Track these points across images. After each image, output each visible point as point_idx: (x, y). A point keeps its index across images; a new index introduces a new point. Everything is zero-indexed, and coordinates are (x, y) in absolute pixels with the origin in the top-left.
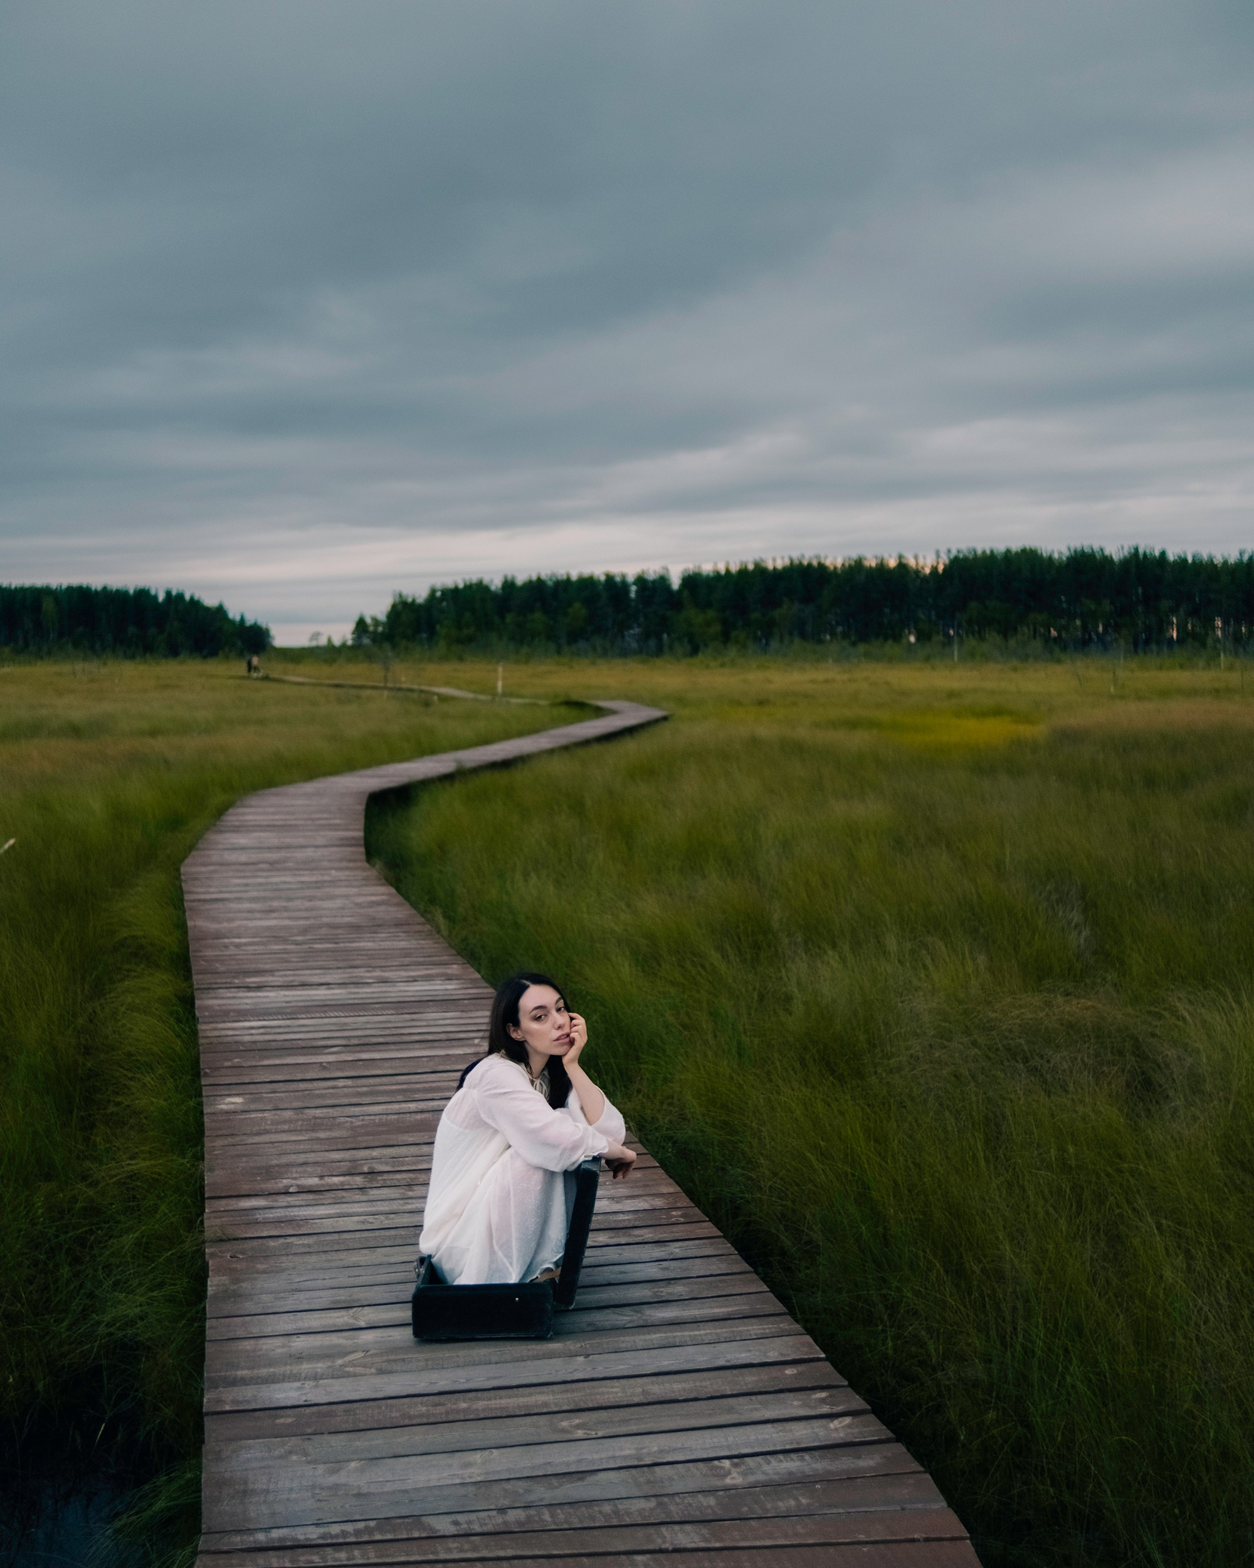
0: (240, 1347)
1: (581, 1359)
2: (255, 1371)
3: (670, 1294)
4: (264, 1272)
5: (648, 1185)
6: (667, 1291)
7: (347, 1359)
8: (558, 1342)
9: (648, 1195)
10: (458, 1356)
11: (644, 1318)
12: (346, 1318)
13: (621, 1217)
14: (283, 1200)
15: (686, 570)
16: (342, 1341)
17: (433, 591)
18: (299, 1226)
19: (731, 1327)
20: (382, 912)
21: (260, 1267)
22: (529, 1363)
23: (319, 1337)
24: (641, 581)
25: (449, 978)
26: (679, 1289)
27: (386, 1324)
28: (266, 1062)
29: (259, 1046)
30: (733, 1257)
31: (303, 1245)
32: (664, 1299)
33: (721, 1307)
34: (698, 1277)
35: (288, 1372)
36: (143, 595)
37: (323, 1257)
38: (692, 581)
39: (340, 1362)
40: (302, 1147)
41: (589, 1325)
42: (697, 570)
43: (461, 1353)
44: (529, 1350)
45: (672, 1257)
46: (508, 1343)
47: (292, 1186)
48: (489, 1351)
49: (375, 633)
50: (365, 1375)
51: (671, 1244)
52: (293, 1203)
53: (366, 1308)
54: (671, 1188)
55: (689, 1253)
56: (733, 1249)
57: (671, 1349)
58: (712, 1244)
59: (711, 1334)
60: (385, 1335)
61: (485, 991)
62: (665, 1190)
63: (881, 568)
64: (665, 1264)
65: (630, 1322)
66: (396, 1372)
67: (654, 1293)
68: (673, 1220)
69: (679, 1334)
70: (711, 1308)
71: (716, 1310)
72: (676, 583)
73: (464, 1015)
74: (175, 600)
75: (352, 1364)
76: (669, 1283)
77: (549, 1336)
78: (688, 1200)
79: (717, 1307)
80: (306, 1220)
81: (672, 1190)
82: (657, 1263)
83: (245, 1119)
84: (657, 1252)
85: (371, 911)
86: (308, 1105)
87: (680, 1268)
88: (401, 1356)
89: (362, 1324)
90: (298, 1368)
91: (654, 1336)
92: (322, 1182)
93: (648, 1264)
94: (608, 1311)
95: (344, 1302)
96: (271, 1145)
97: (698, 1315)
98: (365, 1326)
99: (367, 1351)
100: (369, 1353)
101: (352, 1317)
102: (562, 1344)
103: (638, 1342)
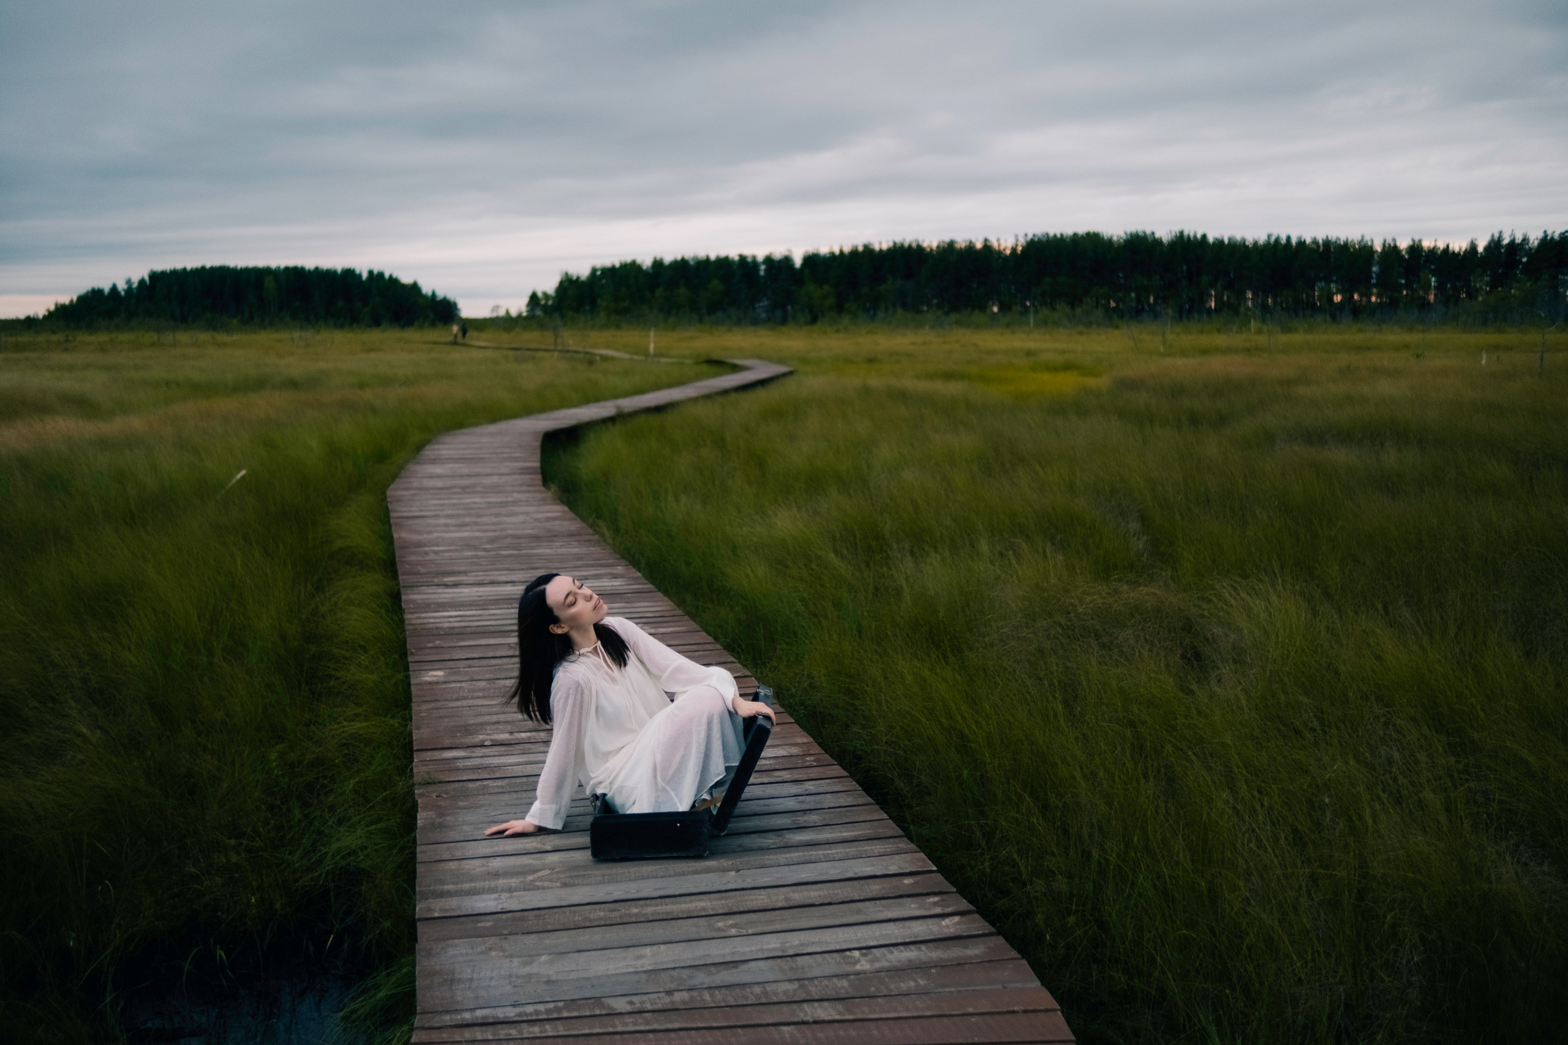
0: (446, 867)
1: (733, 873)
2: (459, 886)
3: (805, 821)
4: (465, 808)
5: (786, 737)
6: (802, 820)
7: (536, 875)
8: (713, 860)
9: (786, 745)
10: (629, 872)
11: (785, 840)
12: (535, 844)
14: (480, 752)
15: (806, 252)
16: (531, 862)
17: (594, 270)
18: (493, 772)
19: (857, 847)
20: (557, 526)
21: (461, 804)
22: (689, 876)
23: (513, 858)
24: (769, 260)
25: (615, 577)
26: (814, 818)
27: (568, 848)
28: (463, 644)
29: (456, 631)
30: (859, 792)
31: (498, 787)
32: (801, 825)
33: (849, 831)
34: (829, 808)
35: (487, 886)
36: (349, 274)
37: (515, 796)
38: (812, 260)
39: (531, 878)
40: (494, 710)
41: (740, 846)
42: (815, 252)
43: (633, 870)
44: (689, 867)
45: (807, 793)
46: (671, 862)
47: (486, 740)
48: (656, 868)
49: (546, 305)
50: (552, 888)
51: (806, 782)
52: (487, 754)
54: (805, 739)
55: (821, 790)
56: (857, 786)
57: (808, 865)
58: (840, 782)
59: (841, 852)
60: (566, 856)
61: (645, 586)
62: (800, 740)
63: (970, 248)
64: (800, 798)
65: (774, 844)
66: (578, 885)
67: (793, 821)
68: (808, 764)
69: (814, 853)
70: (841, 832)
71: (845, 834)
72: (798, 262)
73: (628, 605)
74: (376, 278)
75: (541, 879)
76: (805, 814)
77: (705, 855)
78: (819, 748)
79: (846, 832)
80: (499, 767)
81: (805, 740)
82: (794, 798)
83: (445, 688)
84: (795, 789)
85: (548, 525)
86: (499, 677)
87: (814, 801)
88: (582, 873)
89: (549, 848)
90: (495, 882)
91: (793, 855)
92: (513, 737)
93: (787, 799)
94: (753, 836)
96: (468, 708)
97: (830, 837)
98: (551, 850)
99: (553, 869)
100: (555, 870)
101: (540, 842)
102: (717, 862)
103: (780, 859)
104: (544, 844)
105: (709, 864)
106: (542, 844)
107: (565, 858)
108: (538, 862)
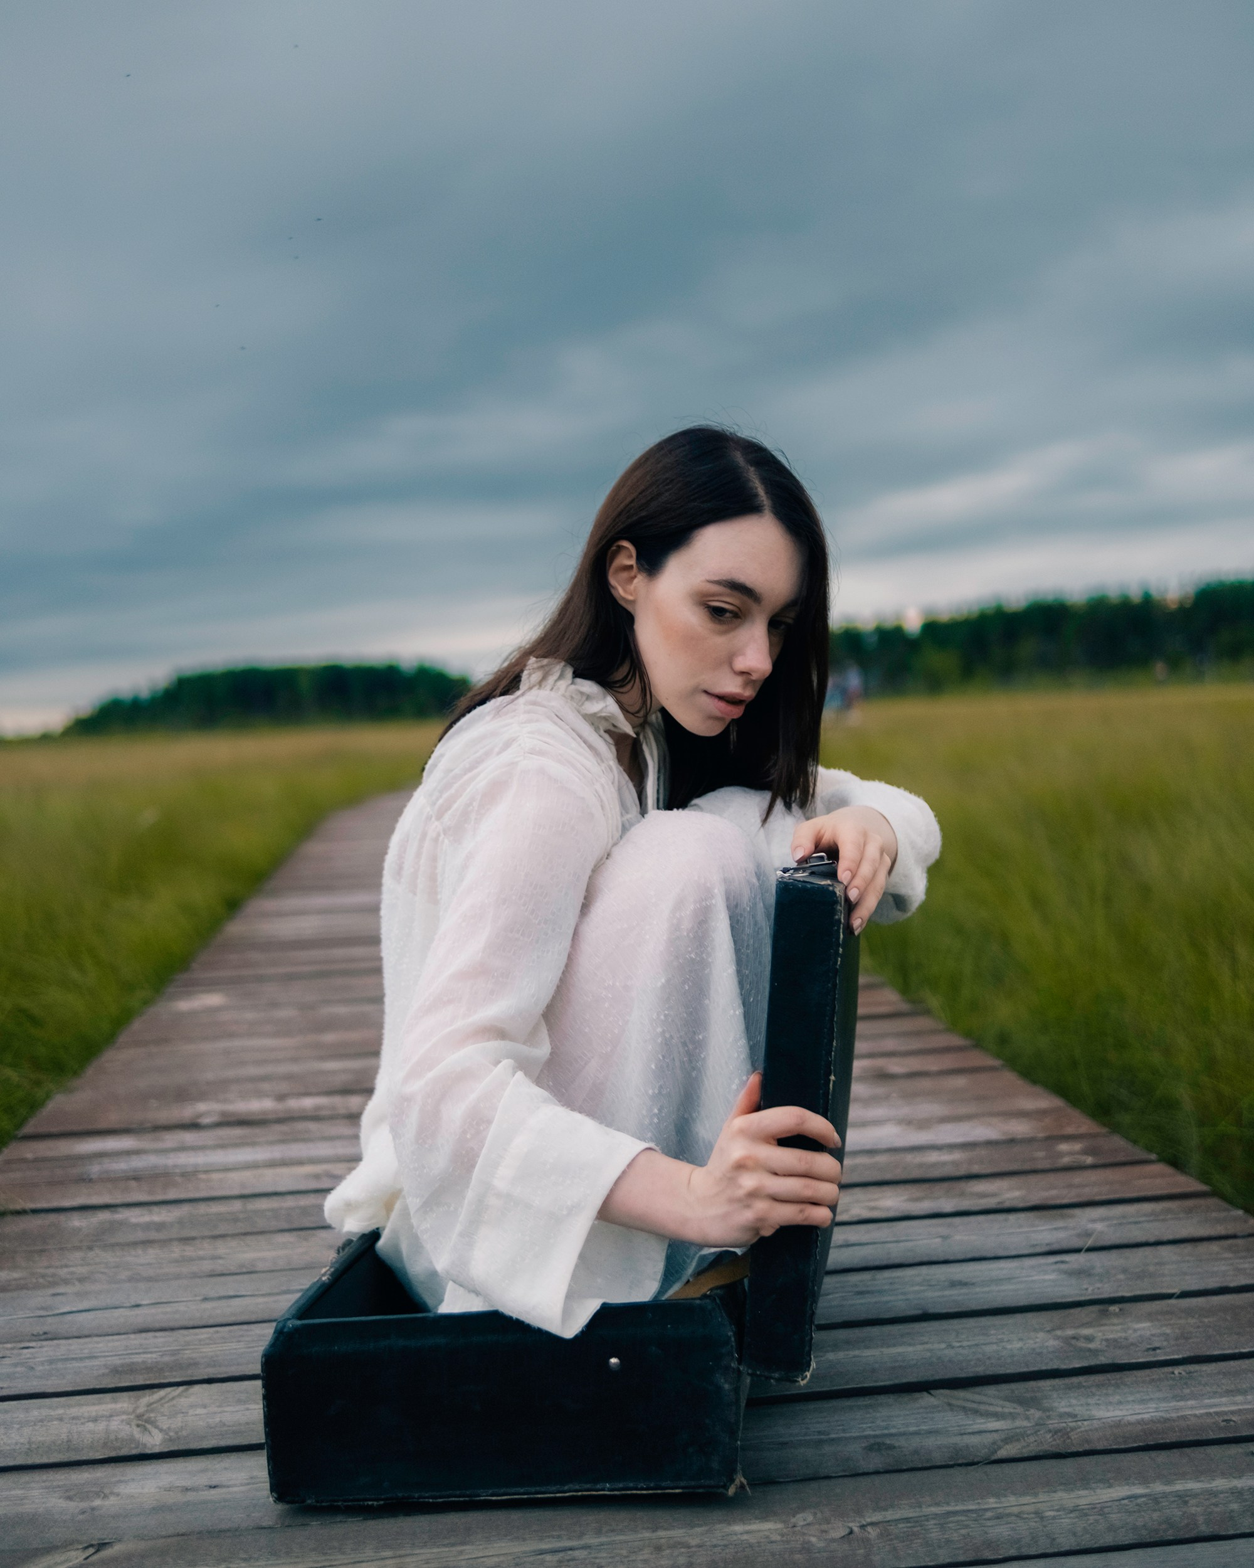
3: (1114, 1343)
8: (764, 1518)
9: (992, 1115)
11: (1054, 1423)
12: (115, 1424)
14: (174, 1139)
16: (56, 1503)
27: (223, 1443)
32: (1103, 1360)
34: (1185, 1295)
41: (876, 1446)
45: (1090, 1242)
46: (590, 1518)
53: (197, 1388)
55: (1137, 1235)
58: (1189, 1211)
60: (203, 1480)
64: (1075, 1261)
65: (1010, 1438)
67: (1067, 1340)
68: (1065, 1160)
76: (1105, 1314)
77: (731, 1491)
78: (1088, 1121)
82: (1052, 1259)
87: (1124, 1271)
89: (154, 1441)
94: (927, 1400)
95: (149, 1369)
97: (1233, 1413)
98: (157, 1450)
99: (101, 1546)
100: (106, 1553)
101: (139, 1417)
102: (779, 1526)
103: (1054, 1518)
104: (147, 1425)
105: (745, 1537)
106: (138, 1426)
107: (187, 1489)
108: (73, 1506)
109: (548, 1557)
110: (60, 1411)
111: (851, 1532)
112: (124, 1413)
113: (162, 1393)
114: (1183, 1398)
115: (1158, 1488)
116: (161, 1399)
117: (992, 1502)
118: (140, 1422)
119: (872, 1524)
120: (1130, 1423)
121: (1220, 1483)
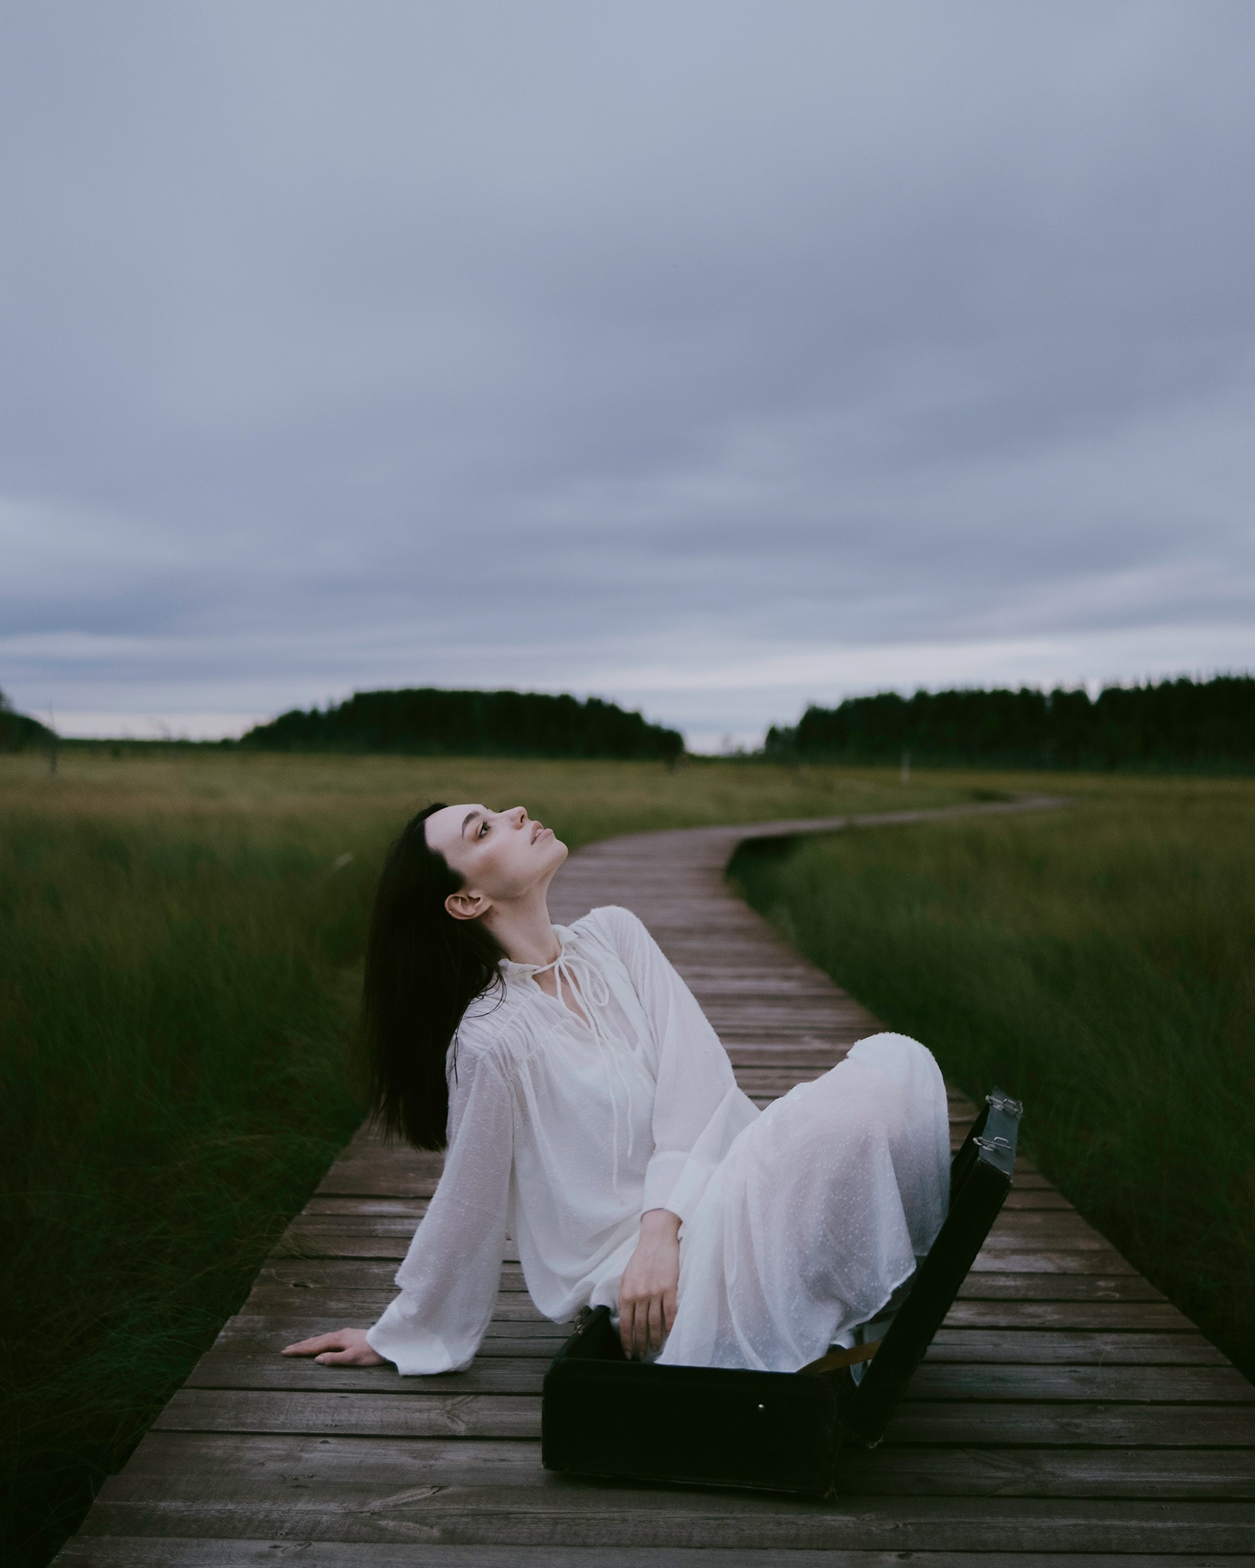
0: (204, 1451)
1: (892, 1558)
2: (196, 1507)
6: (1088, 1425)
7: (392, 1500)
9: (1051, 1250)
10: (624, 1520)
11: (1040, 1478)
12: (433, 1415)
13: (1002, 1281)
16: (406, 1460)
22: (773, 1553)
23: (366, 1446)
26: (1115, 1424)
27: (505, 1434)
34: (1155, 1403)
35: (261, 1516)
39: (376, 1504)
41: (922, 1479)
43: (634, 1514)
44: (779, 1524)
45: (1099, 1359)
48: (694, 1515)
50: (415, 1541)
51: (1096, 1335)
53: (482, 1398)
57: (1098, 1558)
60: (494, 1455)
62: (1084, 1245)
64: (1084, 1371)
65: (1010, 1483)
66: (482, 1541)
69: (1117, 1523)
75: (398, 1512)
82: (1068, 1369)
84: (1069, 1348)
88: (505, 1507)
89: (461, 1428)
90: (285, 1507)
91: (1060, 1522)
93: (1050, 1369)
97: (1157, 1482)
98: (463, 1434)
99: (441, 1488)
100: (445, 1492)
101: (448, 1412)
102: (854, 1519)
103: (1024, 1532)
104: (454, 1418)
105: (832, 1523)
106: (448, 1418)
107: (486, 1460)
108: (418, 1463)
109: (712, 1522)
110: (396, 1403)
111: (898, 1527)
112: (438, 1409)
113: (460, 1398)
114: (1129, 1470)
115: (1095, 1522)
116: (460, 1402)
117: (988, 1519)
118: (449, 1415)
119: (911, 1524)
120: (1088, 1482)
121: (1134, 1523)
